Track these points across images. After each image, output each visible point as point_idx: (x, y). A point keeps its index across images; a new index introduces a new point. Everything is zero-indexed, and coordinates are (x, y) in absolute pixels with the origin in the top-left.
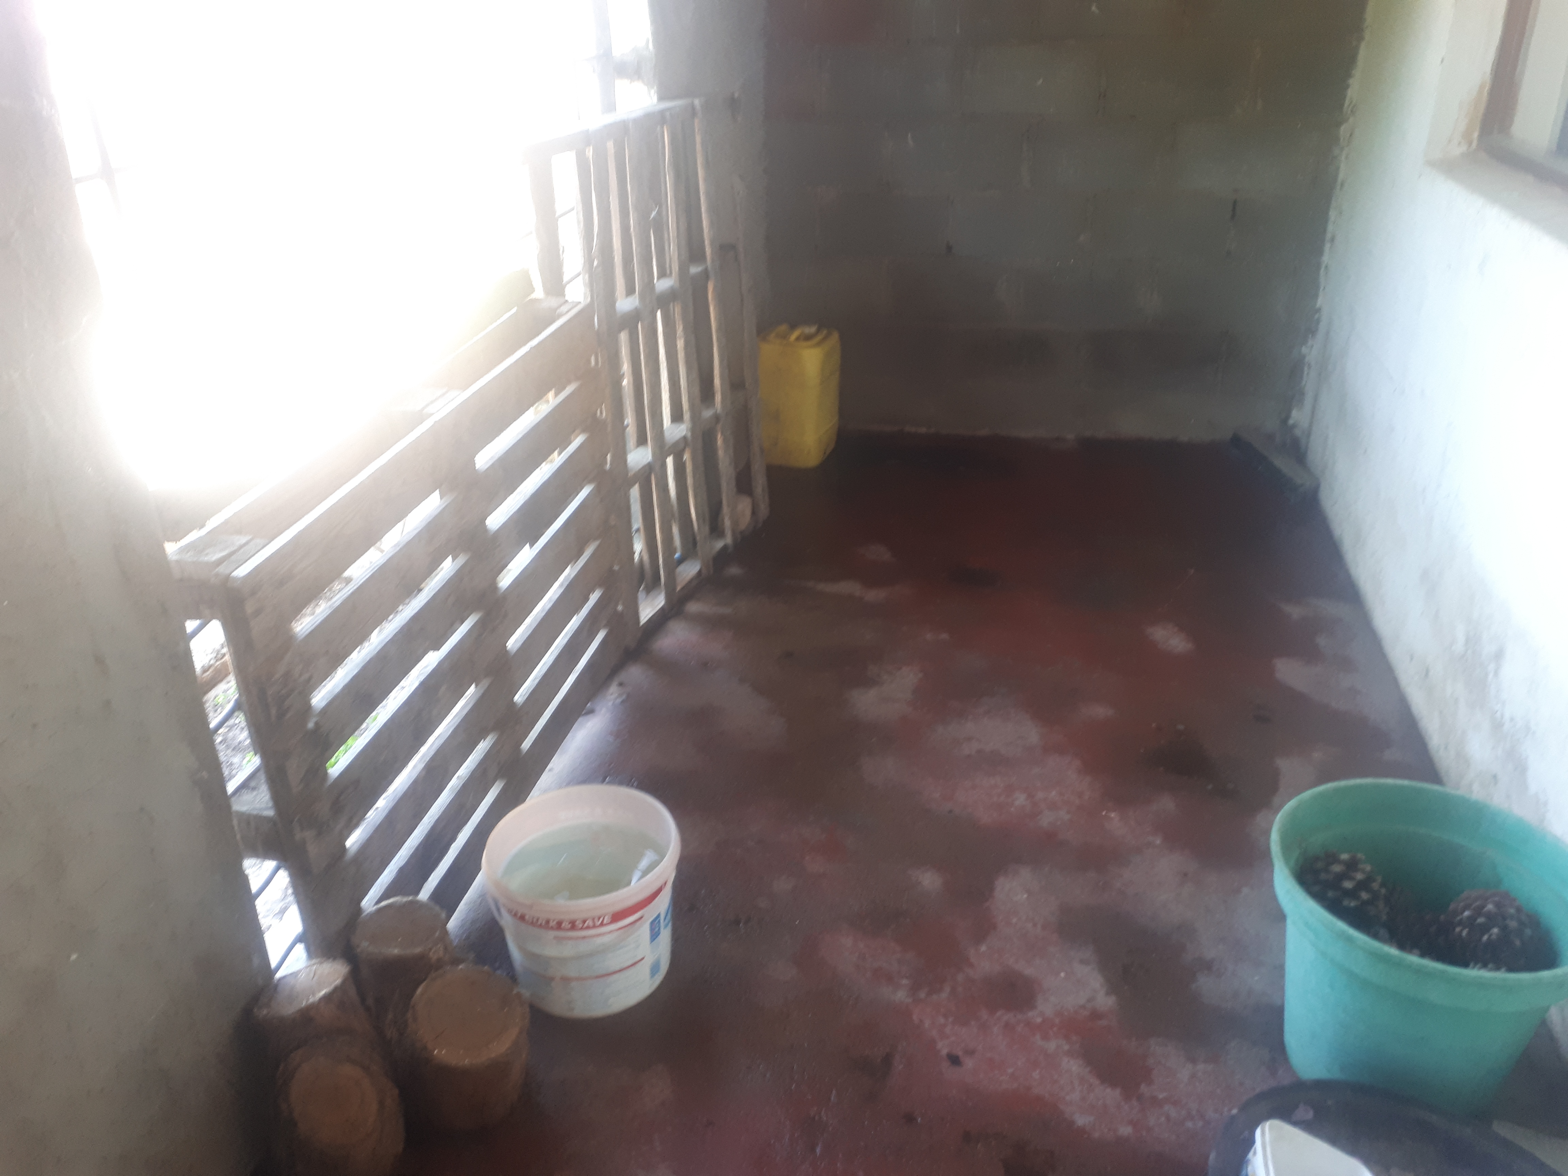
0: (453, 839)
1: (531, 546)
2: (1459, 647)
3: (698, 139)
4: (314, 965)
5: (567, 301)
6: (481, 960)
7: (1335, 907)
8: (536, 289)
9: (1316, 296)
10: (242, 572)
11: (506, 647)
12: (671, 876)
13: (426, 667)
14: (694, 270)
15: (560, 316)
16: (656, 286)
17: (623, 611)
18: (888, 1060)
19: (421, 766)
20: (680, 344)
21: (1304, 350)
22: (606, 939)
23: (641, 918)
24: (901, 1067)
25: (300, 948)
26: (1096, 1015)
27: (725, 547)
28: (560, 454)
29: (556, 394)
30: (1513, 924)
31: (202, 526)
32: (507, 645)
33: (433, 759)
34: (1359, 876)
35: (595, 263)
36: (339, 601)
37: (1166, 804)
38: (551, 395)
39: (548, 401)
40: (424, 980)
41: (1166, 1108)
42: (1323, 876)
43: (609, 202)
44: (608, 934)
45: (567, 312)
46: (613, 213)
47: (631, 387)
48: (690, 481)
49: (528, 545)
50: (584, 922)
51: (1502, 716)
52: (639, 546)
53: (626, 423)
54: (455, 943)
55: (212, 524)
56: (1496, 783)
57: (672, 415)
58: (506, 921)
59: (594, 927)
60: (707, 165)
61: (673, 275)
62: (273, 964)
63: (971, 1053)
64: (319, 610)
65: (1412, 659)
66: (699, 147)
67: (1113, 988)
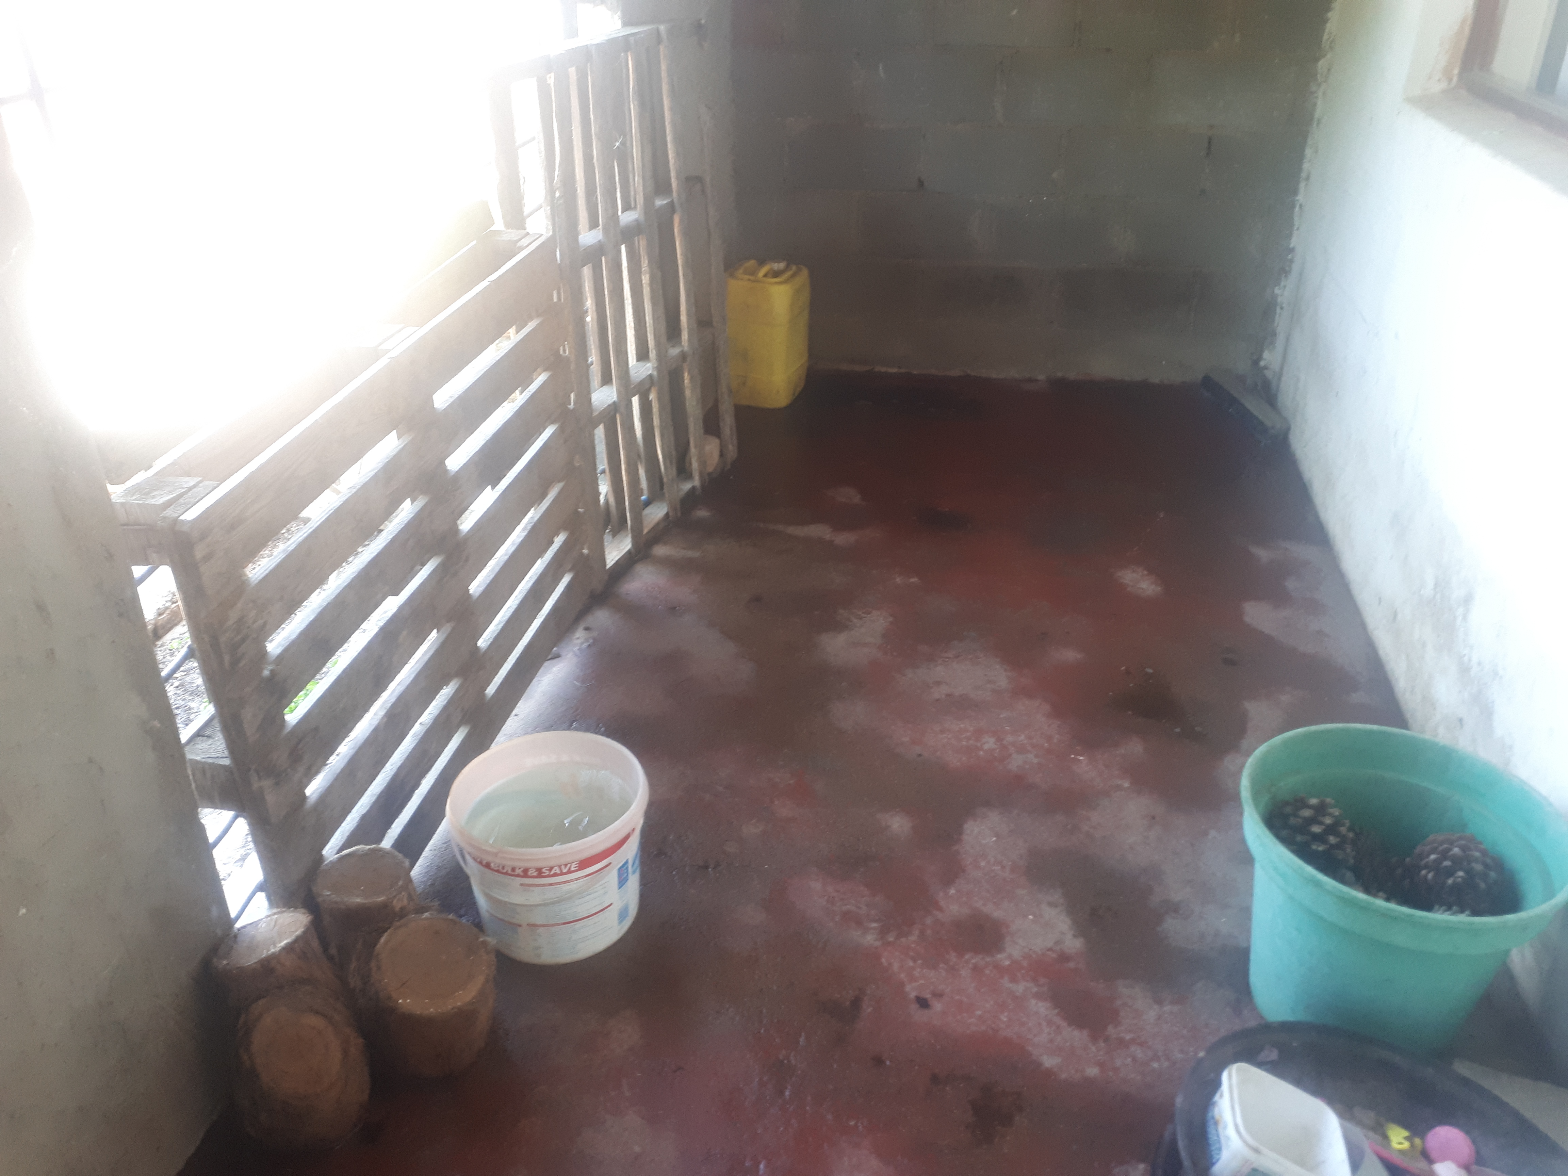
0: (417, 785)
1: (493, 488)
2: (1428, 591)
3: (664, 67)
4: (275, 914)
5: (528, 234)
6: (446, 907)
7: (1303, 852)
8: (495, 221)
9: (1290, 236)
10: (190, 515)
11: (468, 590)
12: (639, 822)
13: (385, 612)
14: (660, 202)
15: (522, 249)
16: (621, 218)
17: (588, 553)
18: (856, 1003)
19: (382, 713)
20: (645, 279)
21: (1277, 291)
22: (573, 886)
23: (610, 864)
24: (870, 1010)
25: (261, 896)
26: (1064, 958)
27: (694, 488)
28: (521, 393)
29: (517, 332)
30: (1478, 867)
31: (150, 467)
32: (469, 588)
33: (394, 706)
34: (1328, 821)
35: (557, 194)
36: (294, 545)
37: (1135, 748)
38: (512, 331)
39: (509, 338)
40: (389, 928)
41: (1133, 1048)
42: (1292, 821)
43: (571, 131)
44: (576, 881)
45: (528, 246)
46: (575, 143)
47: (595, 323)
48: (656, 422)
49: (489, 487)
50: (551, 869)
51: (1470, 660)
52: (604, 488)
53: (590, 360)
54: (419, 890)
55: (159, 465)
56: (1462, 725)
57: (637, 354)
58: (472, 869)
59: (562, 874)
60: (673, 92)
61: (638, 206)
62: (233, 915)
63: (939, 995)
64: (276, 552)
65: (1380, 603)
66: (664, 74)
67: (1080, 930)
